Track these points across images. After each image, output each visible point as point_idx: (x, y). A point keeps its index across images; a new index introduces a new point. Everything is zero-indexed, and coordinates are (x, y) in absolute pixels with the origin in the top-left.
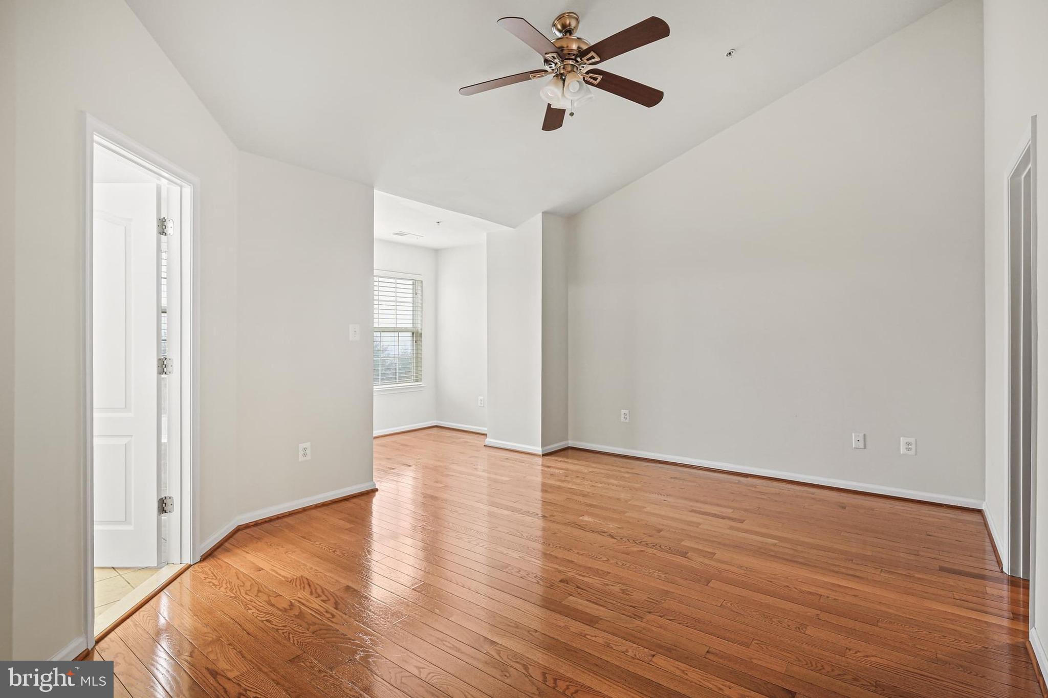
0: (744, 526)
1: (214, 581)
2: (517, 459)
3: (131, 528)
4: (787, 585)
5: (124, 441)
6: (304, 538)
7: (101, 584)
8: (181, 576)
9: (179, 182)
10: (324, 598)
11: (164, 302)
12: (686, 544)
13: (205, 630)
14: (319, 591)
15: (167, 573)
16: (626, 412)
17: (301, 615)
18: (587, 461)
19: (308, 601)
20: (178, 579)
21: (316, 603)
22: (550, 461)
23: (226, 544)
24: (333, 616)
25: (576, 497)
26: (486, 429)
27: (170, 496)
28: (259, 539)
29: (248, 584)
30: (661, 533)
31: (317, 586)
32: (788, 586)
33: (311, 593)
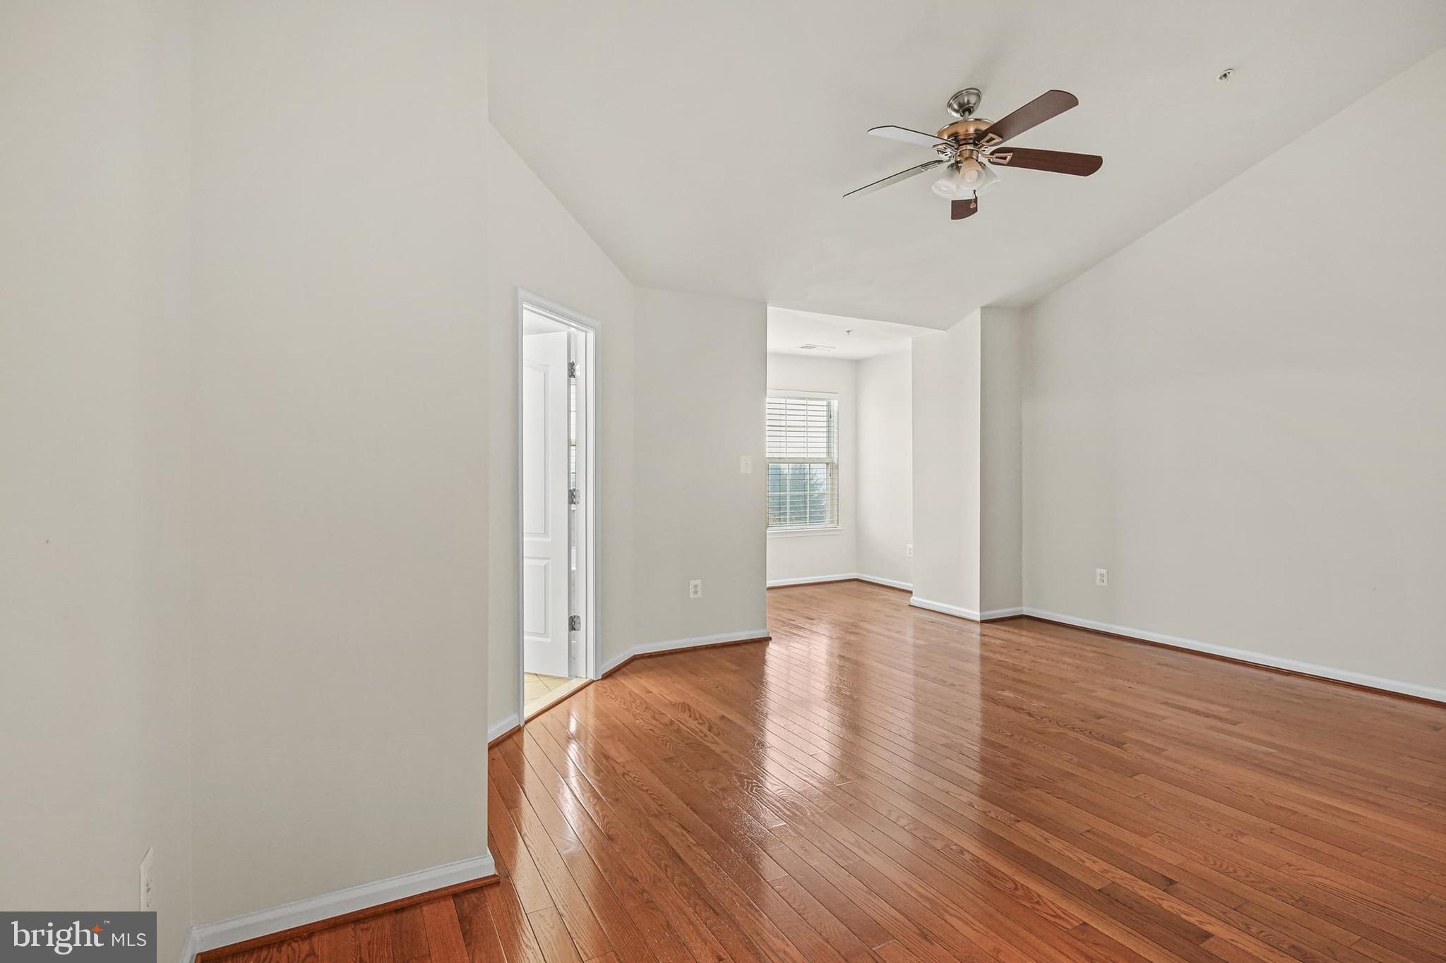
0: (1237, 729)
1: (611, 695)
2: (944, 623)
3: (548, 640)
4: (1251, 794)
5: (544, 563)
6: (691, 672)
7: (529, 684)
8: (587, 688)
9: (584, 329)
10: (700, 721)
11: (573, 437)
12: (1130, 736)
13: (603, 728)
14: (697, 716)
15: (576, 684)
16: (1104, 571)
17: (678, 731)
18: (1041, 634)
19: (686, 721)
20: (584, 690)
21: (693, 724)
22: (992, 630)
23: (624, 669)
24: (706, 736)
25: (1003, 671)
26: (912, 585)
27: (578, 615)
28: (651, 669)
29: (638, 702)
30: (1101, 720)
31: (696, 712)
32: (1251, 796)
33: (690, 716)
